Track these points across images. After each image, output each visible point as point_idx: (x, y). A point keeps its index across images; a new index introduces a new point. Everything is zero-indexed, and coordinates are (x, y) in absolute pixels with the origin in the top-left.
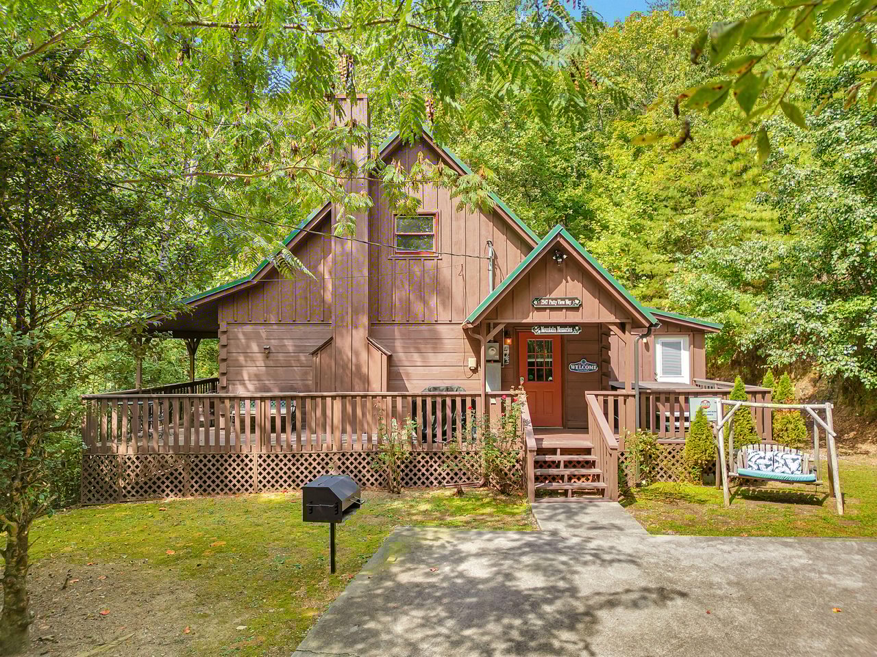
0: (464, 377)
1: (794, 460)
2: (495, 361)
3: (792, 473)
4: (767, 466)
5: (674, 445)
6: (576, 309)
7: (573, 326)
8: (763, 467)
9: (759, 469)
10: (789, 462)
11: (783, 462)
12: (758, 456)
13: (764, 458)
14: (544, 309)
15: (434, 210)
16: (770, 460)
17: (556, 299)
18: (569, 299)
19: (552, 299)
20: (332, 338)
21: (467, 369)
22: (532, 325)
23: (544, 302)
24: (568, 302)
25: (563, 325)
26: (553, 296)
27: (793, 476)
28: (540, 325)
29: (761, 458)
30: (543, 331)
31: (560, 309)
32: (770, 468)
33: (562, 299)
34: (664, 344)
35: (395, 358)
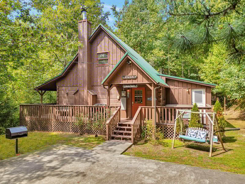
0: (116, 102)
1: (203, 134)
2: (125, 97)
3: (202, 139)
4: (194, 135)
5: (170, 126)
6: (135, 79)
7: (135, 85)
8: (192, 135)
9: (191, 136)
10: (201, 134)
11: (199, 134)
12: (191, 131)
13: (193, 132)
14: (126, 79)
15: (108, 51)
16: (195, 133)
17: (129, 76)
18: (133, 76)
19: (128, 76)
20: (78, 90)
21: (117, 99)
22: (123, 85)
23: (126, 77)
24: (133, 77)
25: (132, 85)
26: (128, 75)
27: (202, 140)
28: (125, 85)
29: (192, 132)
30: (126, 86)
31: (130, 79)
32: (195, 136)
33: (131, 76)
34: (195, 92)
35: (98, 96)
